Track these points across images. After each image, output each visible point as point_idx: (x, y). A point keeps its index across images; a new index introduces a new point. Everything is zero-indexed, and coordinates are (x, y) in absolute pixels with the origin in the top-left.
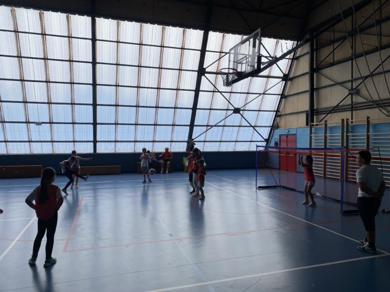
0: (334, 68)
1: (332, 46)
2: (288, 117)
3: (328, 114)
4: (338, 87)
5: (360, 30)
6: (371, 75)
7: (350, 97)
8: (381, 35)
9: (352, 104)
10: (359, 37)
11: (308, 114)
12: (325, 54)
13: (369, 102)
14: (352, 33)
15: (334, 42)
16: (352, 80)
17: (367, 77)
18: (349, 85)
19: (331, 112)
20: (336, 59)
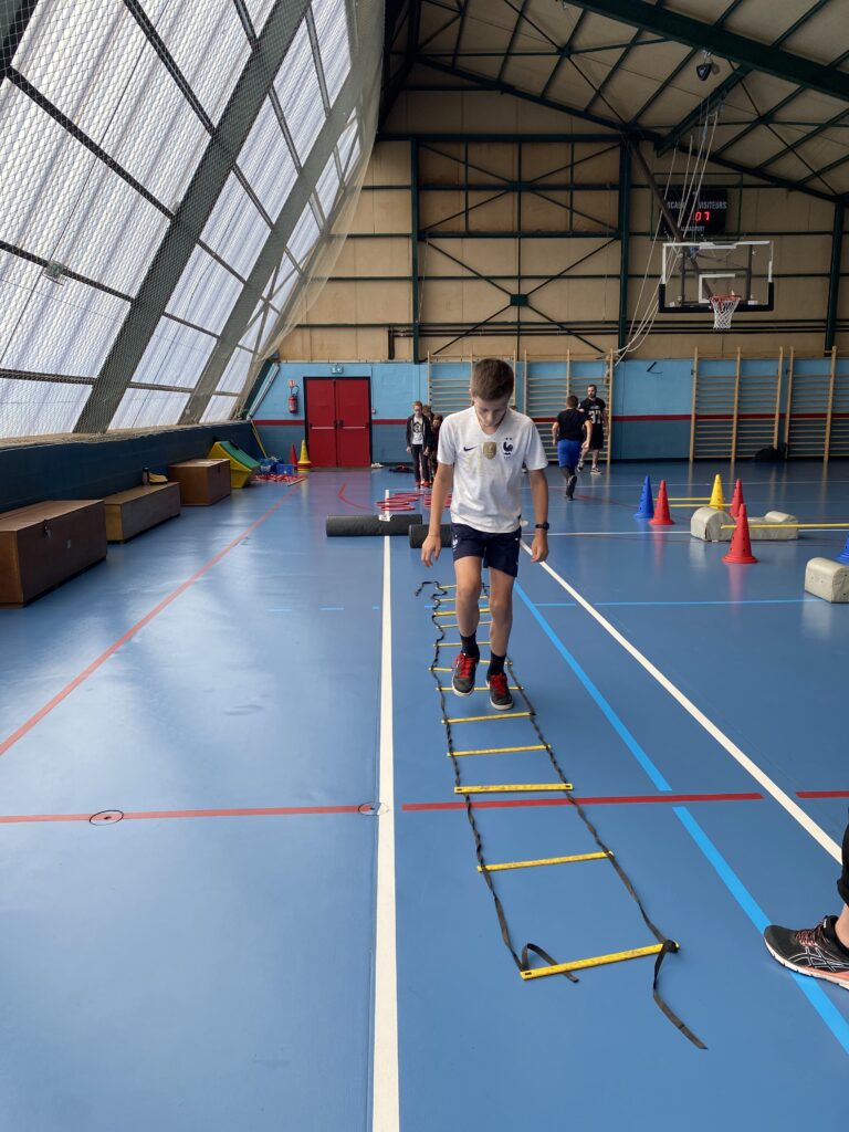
1: (463, 194)
2: (317, 333)
3: (461, 336)
4: (485, 284)
5: (534, 187)
6: (559, 276)
7: (514, 310)
8: (571, 209)
9: (519, 323)
10: (528, 198)
11: (393, 332)
12: (443, 206)
13: (552, 323)
14: (519, 186)
15: (469, 187)
16: (520, 278)
17: (552, 278)
18: (512, 287)
19: (467, 334)
20: (473, 227)
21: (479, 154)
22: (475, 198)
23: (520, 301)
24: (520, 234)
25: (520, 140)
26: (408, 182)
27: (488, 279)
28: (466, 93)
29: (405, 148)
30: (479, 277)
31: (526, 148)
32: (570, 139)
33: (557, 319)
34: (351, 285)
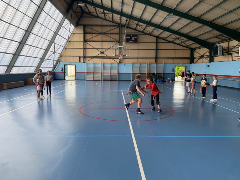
0: (93, 43)
1: (92, 35)
2: (67, 57)
5: (104, 34)
6: (109, 49)
7: (101, 54)
8: (111, 37)
9: (102, 56)
10: (103, 36)
11: (80, 57)
12: (89, 37)
13: (108, 57)
14: (102, 33)
15: (93, 33)
16: (102, 49)
17: (108, 49)
18: (101, 50)
19: (93, 58)
20: (94, 40)
21: (95, 28)
22: (94, 35)
23: (102, 53)
24: (102, 41)
25: (102, 26)
26: (83, 32)
27: (97, 49)
28: (93, 18)
29: (82, 27)
30: (95, 48)
31: (103, 27)
32: (111, 26)
33: (109, 56)
34: (73, 49)
